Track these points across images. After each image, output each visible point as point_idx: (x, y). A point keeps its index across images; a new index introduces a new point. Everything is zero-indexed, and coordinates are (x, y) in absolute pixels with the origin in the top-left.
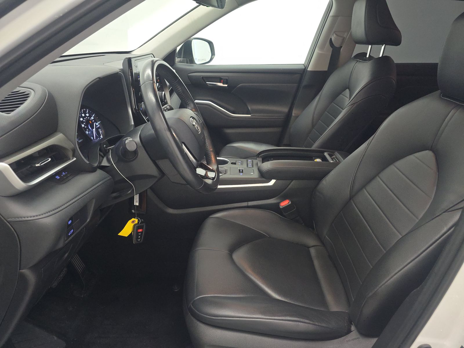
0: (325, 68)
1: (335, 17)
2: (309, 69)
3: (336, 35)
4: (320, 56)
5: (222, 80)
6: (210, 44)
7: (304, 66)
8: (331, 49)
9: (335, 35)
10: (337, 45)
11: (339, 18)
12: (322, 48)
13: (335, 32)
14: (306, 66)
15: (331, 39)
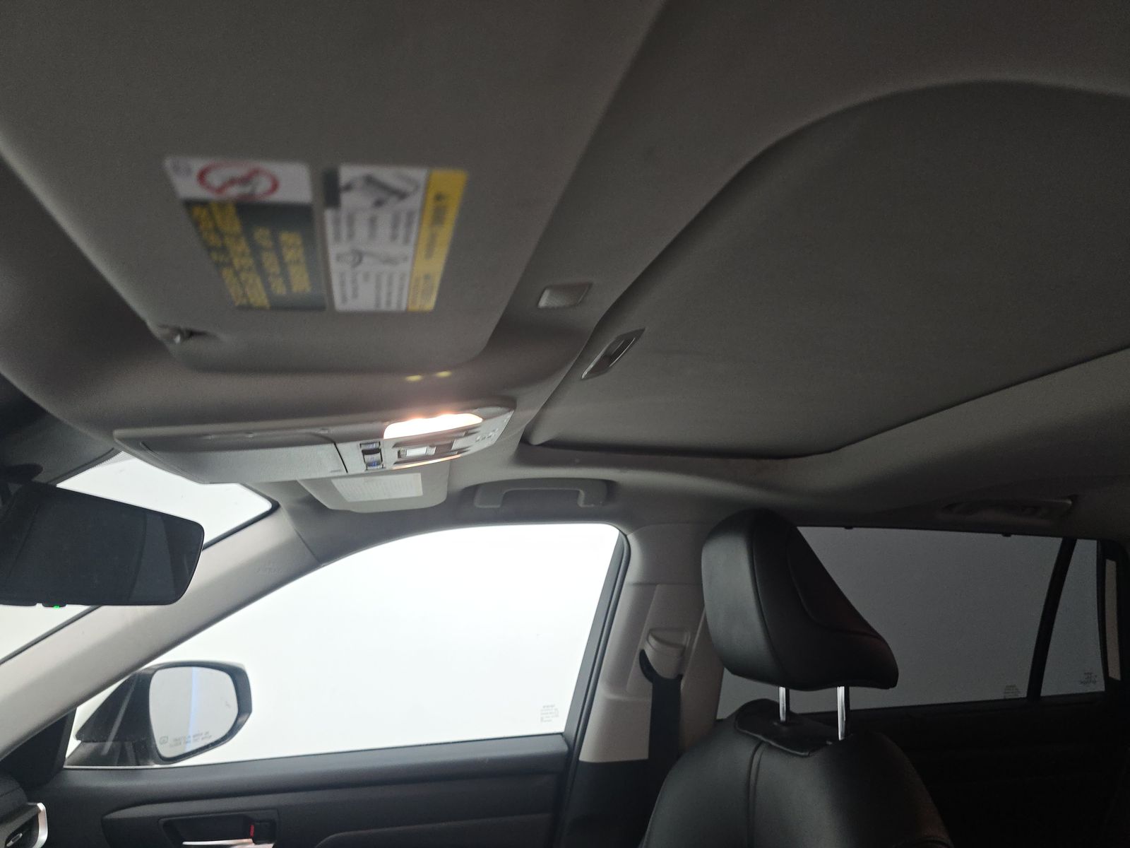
0: (640, 752)
1: (646, 586)
2: (586, 755)
3: (656, 638)
4: (614, 709)
5: (253, 828)
6: (238, 676)
7: (567, 741)
8: (648, 686)
9: (652, 641)
10: (665, 670)
11: (658, 587)
12: (618, 681)
13: (651, 632)
14: (572, 741)
15: (643, 654)
